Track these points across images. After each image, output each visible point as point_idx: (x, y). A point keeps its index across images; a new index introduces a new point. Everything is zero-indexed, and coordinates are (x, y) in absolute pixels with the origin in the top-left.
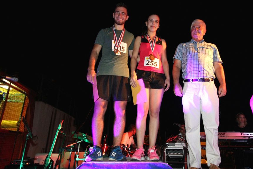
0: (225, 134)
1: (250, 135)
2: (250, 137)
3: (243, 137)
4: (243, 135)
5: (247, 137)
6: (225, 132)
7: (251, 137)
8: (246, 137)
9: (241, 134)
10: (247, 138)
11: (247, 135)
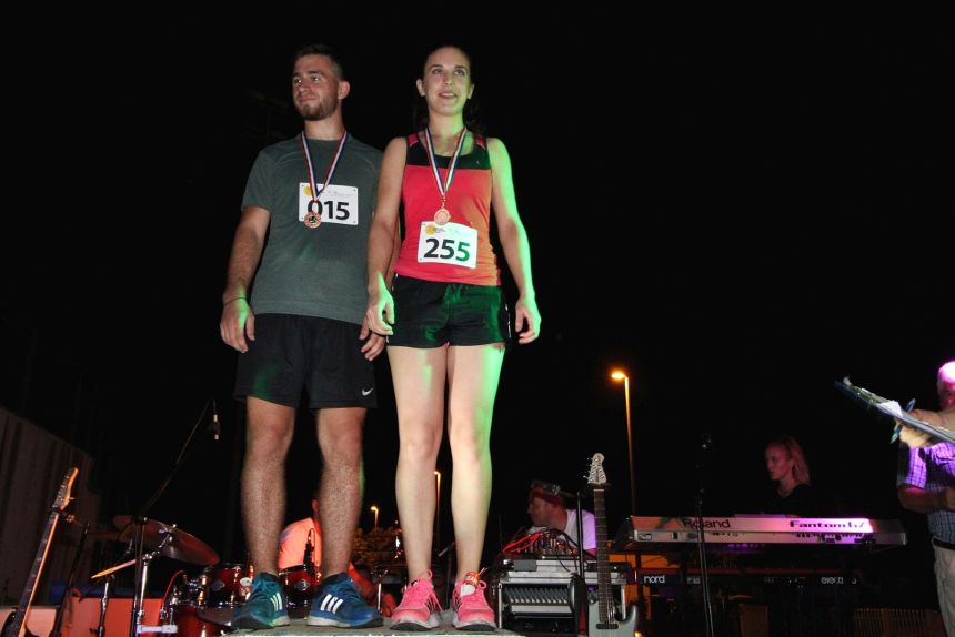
0: (727, 522)
1: (823, 529)
2: (826, 537)
3: (798, 534)
4: (796, 528)
5: (815, 534)
6: (730, 516)
7: (829, 533)
8: (808, 534)
9: (792, 524)
10: (814, 540)
11: (812, 529)
